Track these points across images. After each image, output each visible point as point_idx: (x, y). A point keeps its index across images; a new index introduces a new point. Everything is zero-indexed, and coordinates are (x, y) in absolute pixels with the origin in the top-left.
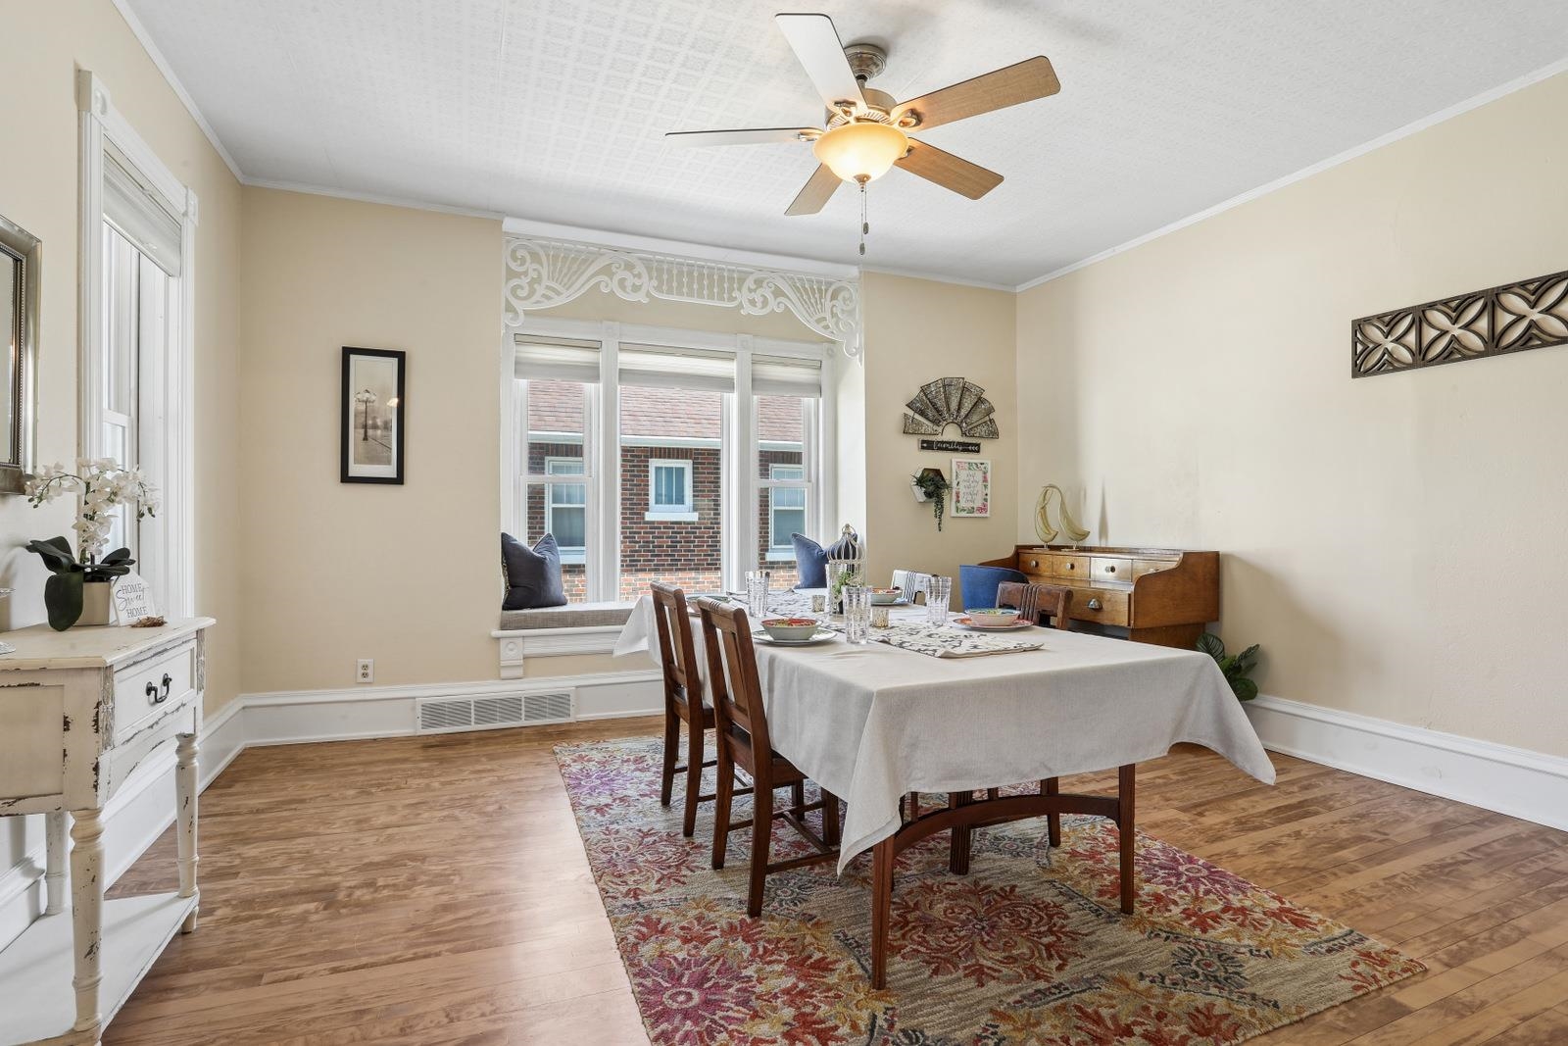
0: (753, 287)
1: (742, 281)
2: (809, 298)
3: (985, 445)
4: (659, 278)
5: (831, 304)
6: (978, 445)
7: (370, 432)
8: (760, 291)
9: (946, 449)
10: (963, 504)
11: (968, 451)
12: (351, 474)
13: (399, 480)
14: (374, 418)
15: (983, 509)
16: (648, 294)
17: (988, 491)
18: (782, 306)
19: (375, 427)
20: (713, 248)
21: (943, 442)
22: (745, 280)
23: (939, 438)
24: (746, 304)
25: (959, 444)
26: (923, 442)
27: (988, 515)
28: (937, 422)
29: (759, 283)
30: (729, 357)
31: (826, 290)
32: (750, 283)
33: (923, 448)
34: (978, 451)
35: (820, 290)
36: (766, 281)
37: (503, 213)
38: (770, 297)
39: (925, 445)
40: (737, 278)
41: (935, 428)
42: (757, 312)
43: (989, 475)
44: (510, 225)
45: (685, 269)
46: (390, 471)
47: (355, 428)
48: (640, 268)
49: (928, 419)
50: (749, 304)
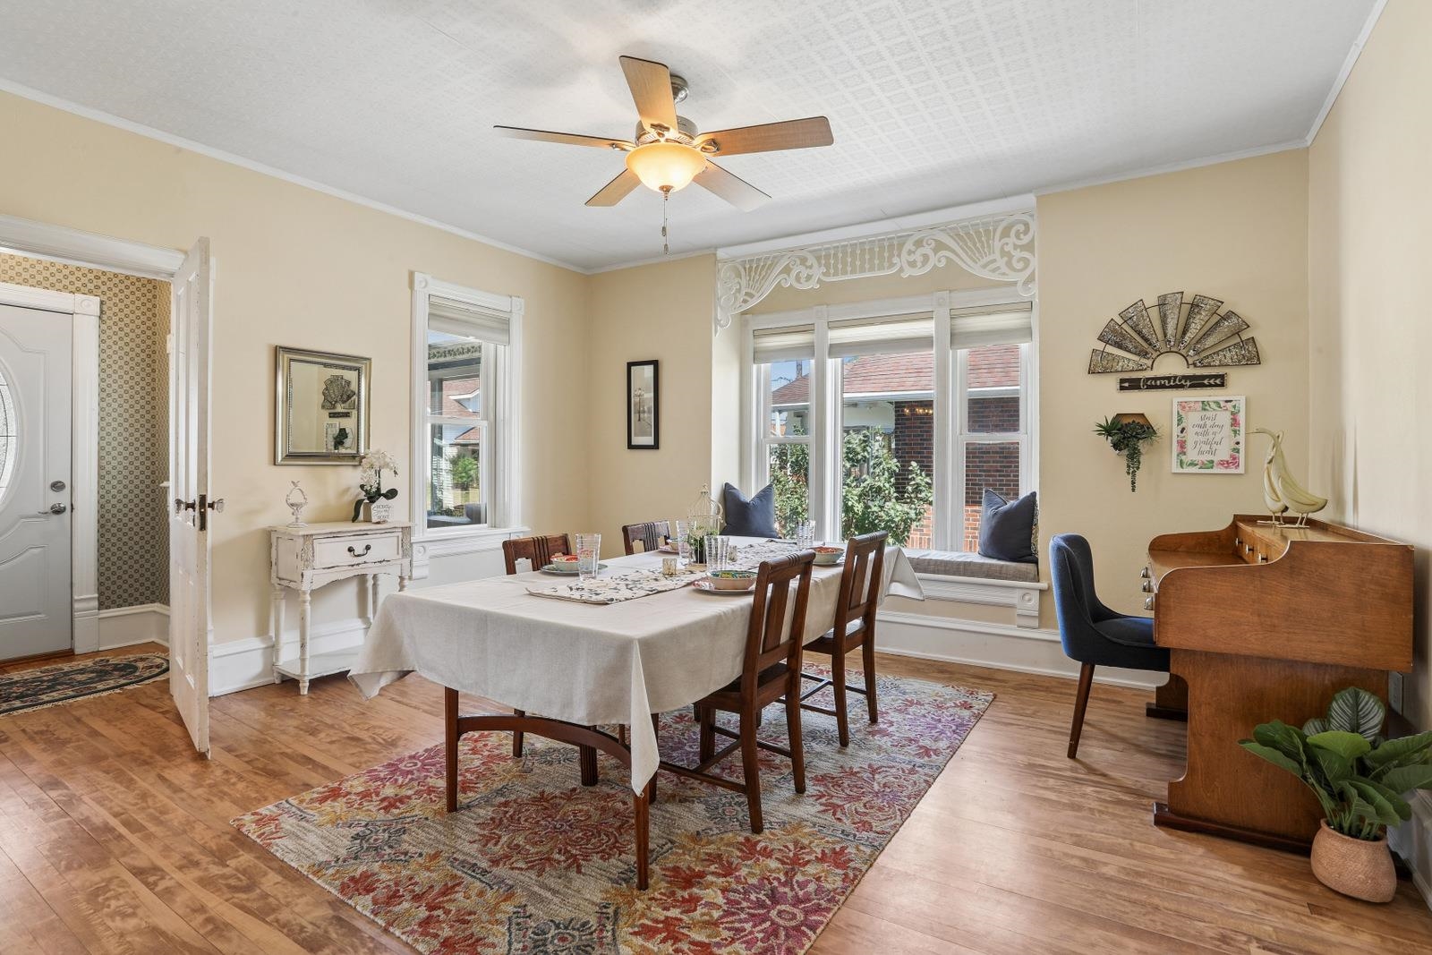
0: (913, 248)
1: (901, 246)
2: (975, 245)
3: (1237, 377)
4: (827, 266)
5: (1000, 244)
6: (1222, 377)
7: (642, 415)
8: (921, 251)
9: (1163, 387)
10: (1192, 455)
11: (1203, 386)
12: (633, 443)
13: (656, 446)
14: (644, 406)
15: (1233, 462)
16: (819, 281)
17: (1241, 438)
18: (944, 262)
19: (644, 412)
20: (867, 224)
21: (1156, 379)
22: (904, 244)
23: (1149, 374)
24: (905, 266)
25: (1185, 378)
26: (1122, 381)
27: (1241, 470)
28: (1144, 354)
29: (919, 243)
30: (927, 316)
31: (995, 230)
32: (909, 245)
33: (1122, 388)
34: (1222, 385)
35: (988, 232)
36: (925, 241)
37: (716, 248)
38: (931, 254)
39: (1127, 385)
40: (893, 245)
41: (1144, 361)
42: (917, 272)
43: (1241, 417)
44: (721, 253)
45: (886, 244)
46: (650, 440)
47: (635, 413)
48: (811, 261)
49: (1129, 351)
50: (908, 266)
